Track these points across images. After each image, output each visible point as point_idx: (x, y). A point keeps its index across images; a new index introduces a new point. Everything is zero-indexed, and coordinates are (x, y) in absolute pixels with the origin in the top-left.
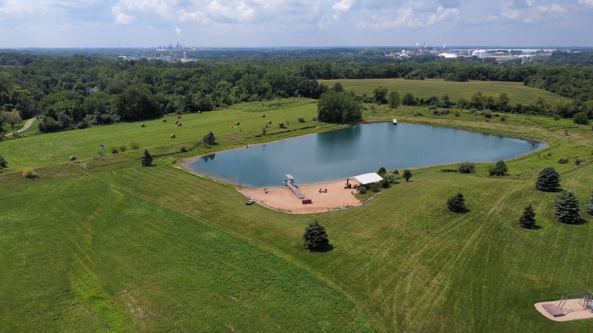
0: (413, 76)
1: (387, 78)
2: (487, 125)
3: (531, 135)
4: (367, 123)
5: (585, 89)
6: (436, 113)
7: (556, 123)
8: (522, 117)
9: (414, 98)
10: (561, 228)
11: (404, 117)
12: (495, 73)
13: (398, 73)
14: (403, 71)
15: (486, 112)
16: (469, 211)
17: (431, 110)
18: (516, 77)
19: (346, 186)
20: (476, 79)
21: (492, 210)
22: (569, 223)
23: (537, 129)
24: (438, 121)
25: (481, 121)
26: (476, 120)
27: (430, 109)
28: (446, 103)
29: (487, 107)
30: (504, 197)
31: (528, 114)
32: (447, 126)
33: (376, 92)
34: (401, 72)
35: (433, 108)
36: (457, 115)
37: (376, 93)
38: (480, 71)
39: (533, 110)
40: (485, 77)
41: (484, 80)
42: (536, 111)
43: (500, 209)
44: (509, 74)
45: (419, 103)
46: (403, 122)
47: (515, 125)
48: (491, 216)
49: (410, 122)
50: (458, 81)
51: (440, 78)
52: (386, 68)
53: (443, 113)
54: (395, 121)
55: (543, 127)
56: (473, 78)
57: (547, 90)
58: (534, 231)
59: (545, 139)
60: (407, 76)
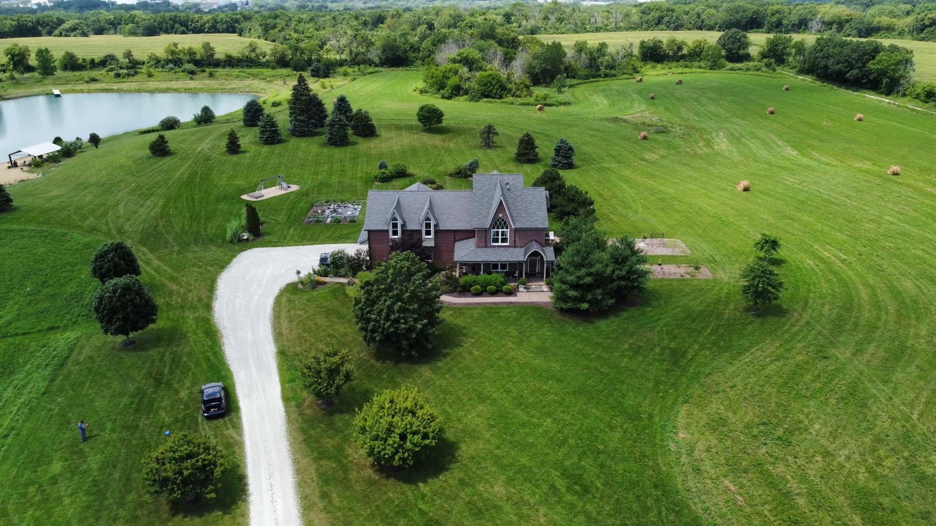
0: (67, 30)
1: (20, 37)
2: (192, 84)
3: (247, 89)
4: (9, 99)
5: (308, 35)
6: (118, 75)
7: (274, 72)
8: (235, 71)
9: (78, 59)
10: (266, 149)
11: (69, 86)
12: (198, 22)
13: (39, 28)
14: (48, 25)
15: (188, 67)
16: (176, 153)
17: (109, 73)
18: (227, 26)
19: (10, 165)
20: (172, 32)
21: (200, 148)
22: (273, 143)
23: (253, 82)
24: (124, 86)
25: (184, 80)
26: (177, 79)
27: (108, 71)
28: (130, 62)
29: (189, 62)
30: (212, 137)
31: (243, 67)
32: (139, 91)
33: (10, 54)
34: (44, 27)
35: (112, 70)
36: (150, 75)
37: (9, 56)
38: (174, 20)
39: (247, 61)
40: (183, 28)
41: (183, 33)
42: (251, 63)
43: (209, 146)
44: (217, 23)
45: (89, 66)
46: (70, 92)
47: (227, 80)
48: (200, 152)
49: (82, 91)
50: (143, 35)
51: (116, 33)
52: (13, 20)
53: (128, 75)
54: (57, 92)
55: (260, 79)
56: (167, 32)
57: (266, 39)
58: (242, 155)
59: (263, 91)
60: (57, 32)
